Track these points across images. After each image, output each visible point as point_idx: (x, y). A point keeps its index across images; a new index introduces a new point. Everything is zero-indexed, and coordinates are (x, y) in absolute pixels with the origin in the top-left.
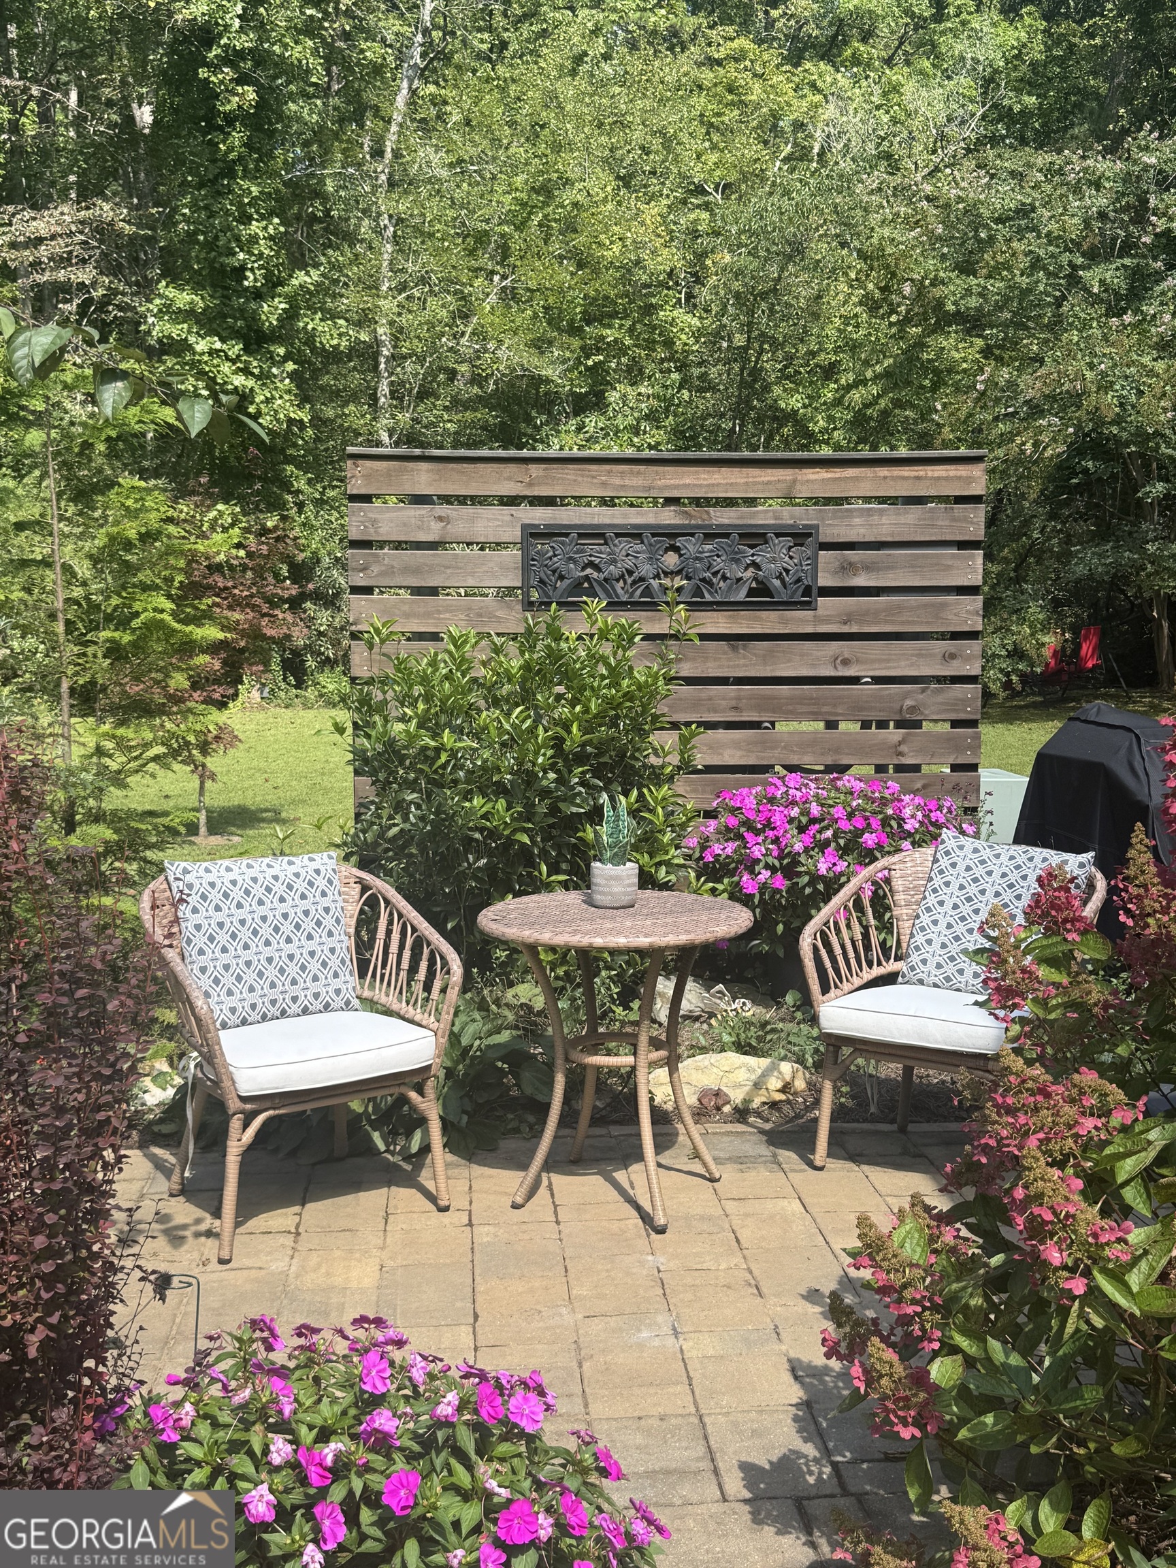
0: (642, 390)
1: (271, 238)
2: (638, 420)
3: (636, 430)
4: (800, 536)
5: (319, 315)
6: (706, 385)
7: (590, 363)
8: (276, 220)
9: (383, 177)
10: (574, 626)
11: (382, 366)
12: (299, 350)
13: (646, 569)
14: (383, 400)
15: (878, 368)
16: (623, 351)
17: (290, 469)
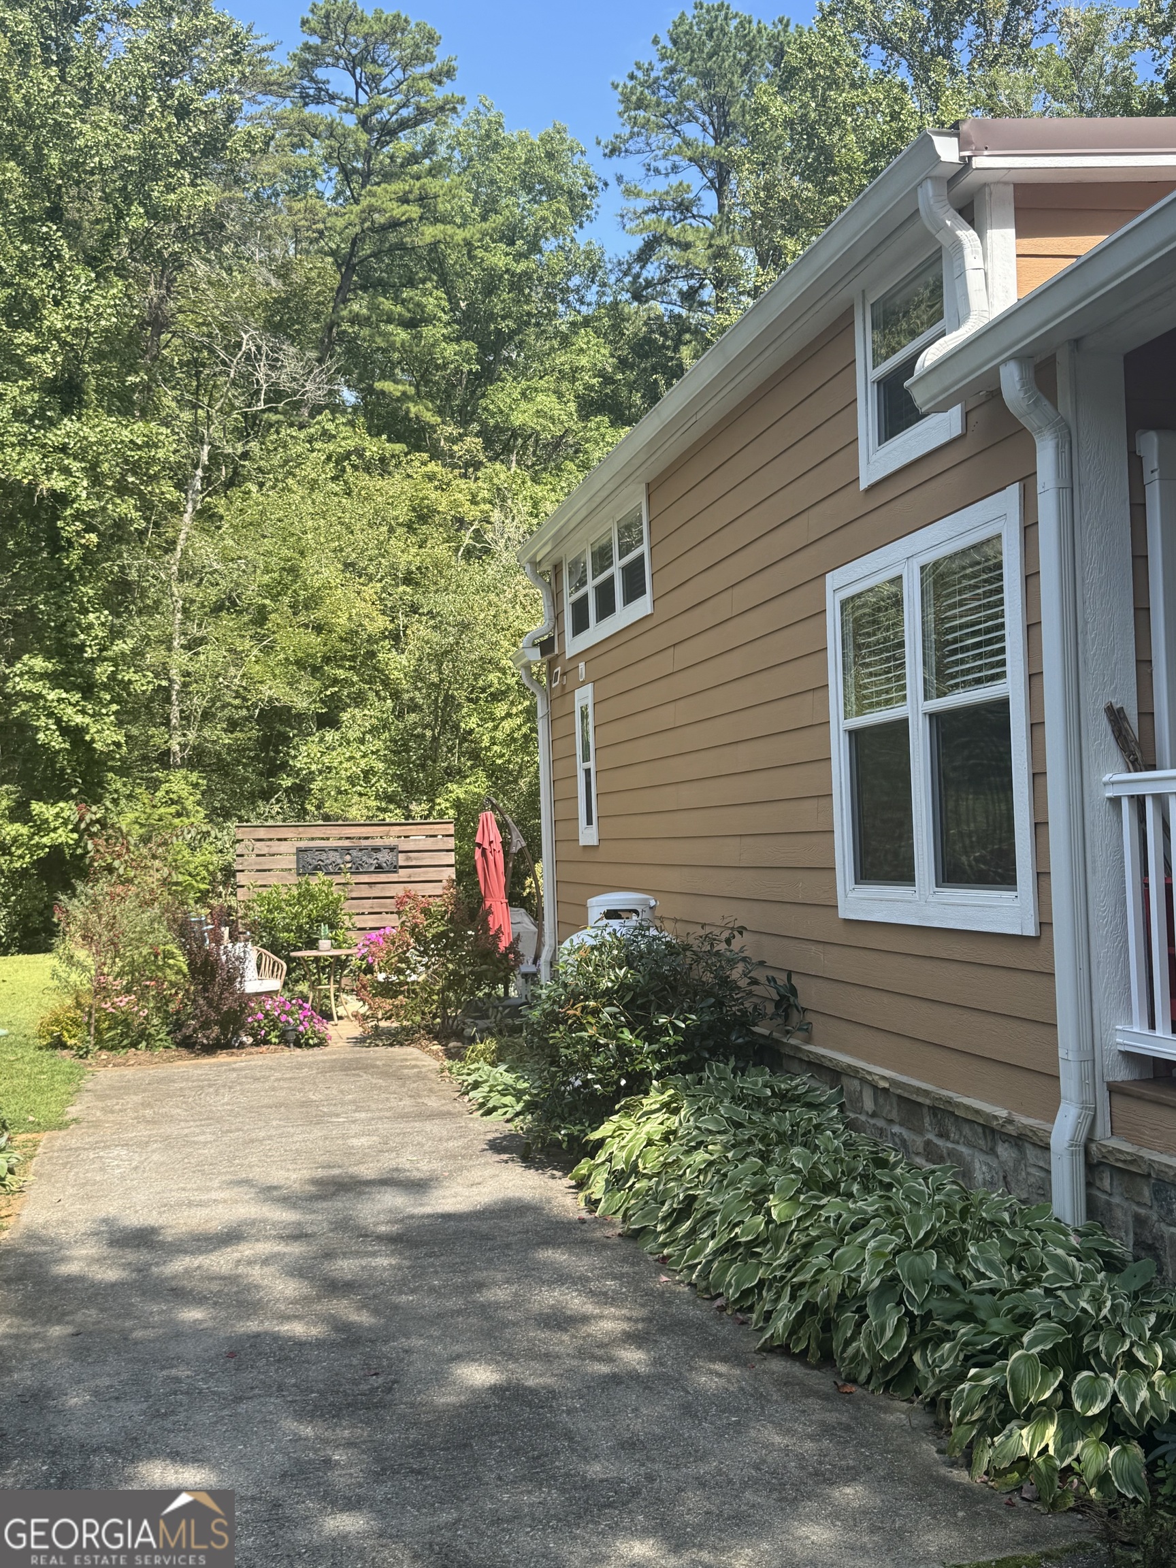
0: (366, 712)
1: (103, 624)
2: (364, 734)
3: (362, 741)
4: (392, 849)
5: (132, 669)
6: (414, 707)
7: (328, 693)
8: (106, 612)
9: (175, 568)
10: (314, 881)
11: (174, 697)
12: (118, 694)
13: (339, 861)
14: (174, 721)
15: (520, 708)
16: (353, 684)
17: (110, 775)
